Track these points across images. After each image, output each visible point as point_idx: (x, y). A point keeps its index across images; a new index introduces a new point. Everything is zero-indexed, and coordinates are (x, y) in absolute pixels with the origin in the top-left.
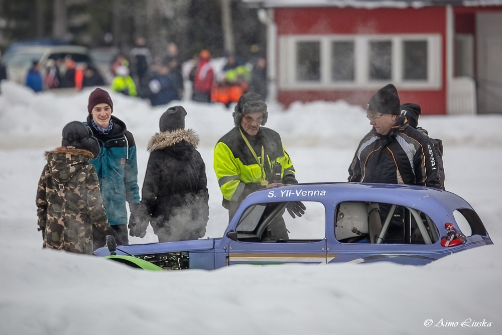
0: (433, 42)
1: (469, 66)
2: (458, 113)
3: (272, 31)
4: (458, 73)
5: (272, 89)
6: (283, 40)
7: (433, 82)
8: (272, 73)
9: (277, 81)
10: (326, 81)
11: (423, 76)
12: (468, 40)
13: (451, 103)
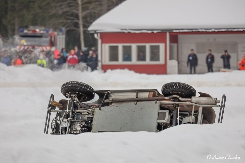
0: (162, 46)
1: (175, 55)
2: (170, 74)
3: (100, 41)
4: (171, 58)
5: (100, 64)
6: (103, 45)
7: (161, 61)
8: (99, 58)
9: (102, 61)
10: (120, 61)
11: (158, 59)
12: (175, 45)
13: (168, 70)
